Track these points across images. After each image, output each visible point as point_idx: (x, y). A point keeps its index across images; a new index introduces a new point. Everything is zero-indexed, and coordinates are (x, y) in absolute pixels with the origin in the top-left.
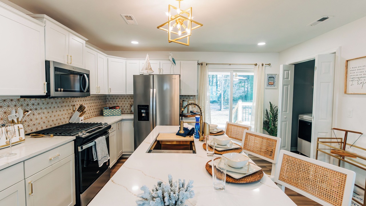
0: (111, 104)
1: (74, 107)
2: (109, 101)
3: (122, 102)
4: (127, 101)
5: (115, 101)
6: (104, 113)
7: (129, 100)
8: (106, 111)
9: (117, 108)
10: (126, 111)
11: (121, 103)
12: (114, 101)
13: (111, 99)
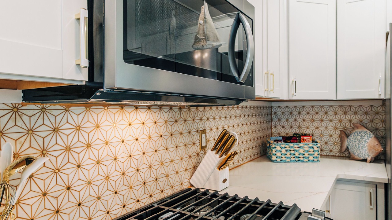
0: (283, 127)
1: (204, 136)
2: (279, 120)
3: (315, 124)
4: (331, 121)
5: (295, 120)
6: (274, 152)
7: (336, 119)
8: (278, 148)
9: (304, 140)
10: (328, 147)
11: (312, 126)
12: (291, 120)
13: (283, 113)
